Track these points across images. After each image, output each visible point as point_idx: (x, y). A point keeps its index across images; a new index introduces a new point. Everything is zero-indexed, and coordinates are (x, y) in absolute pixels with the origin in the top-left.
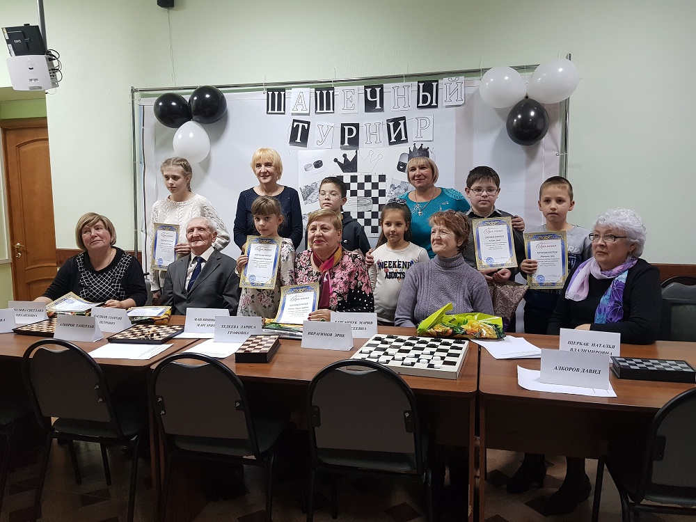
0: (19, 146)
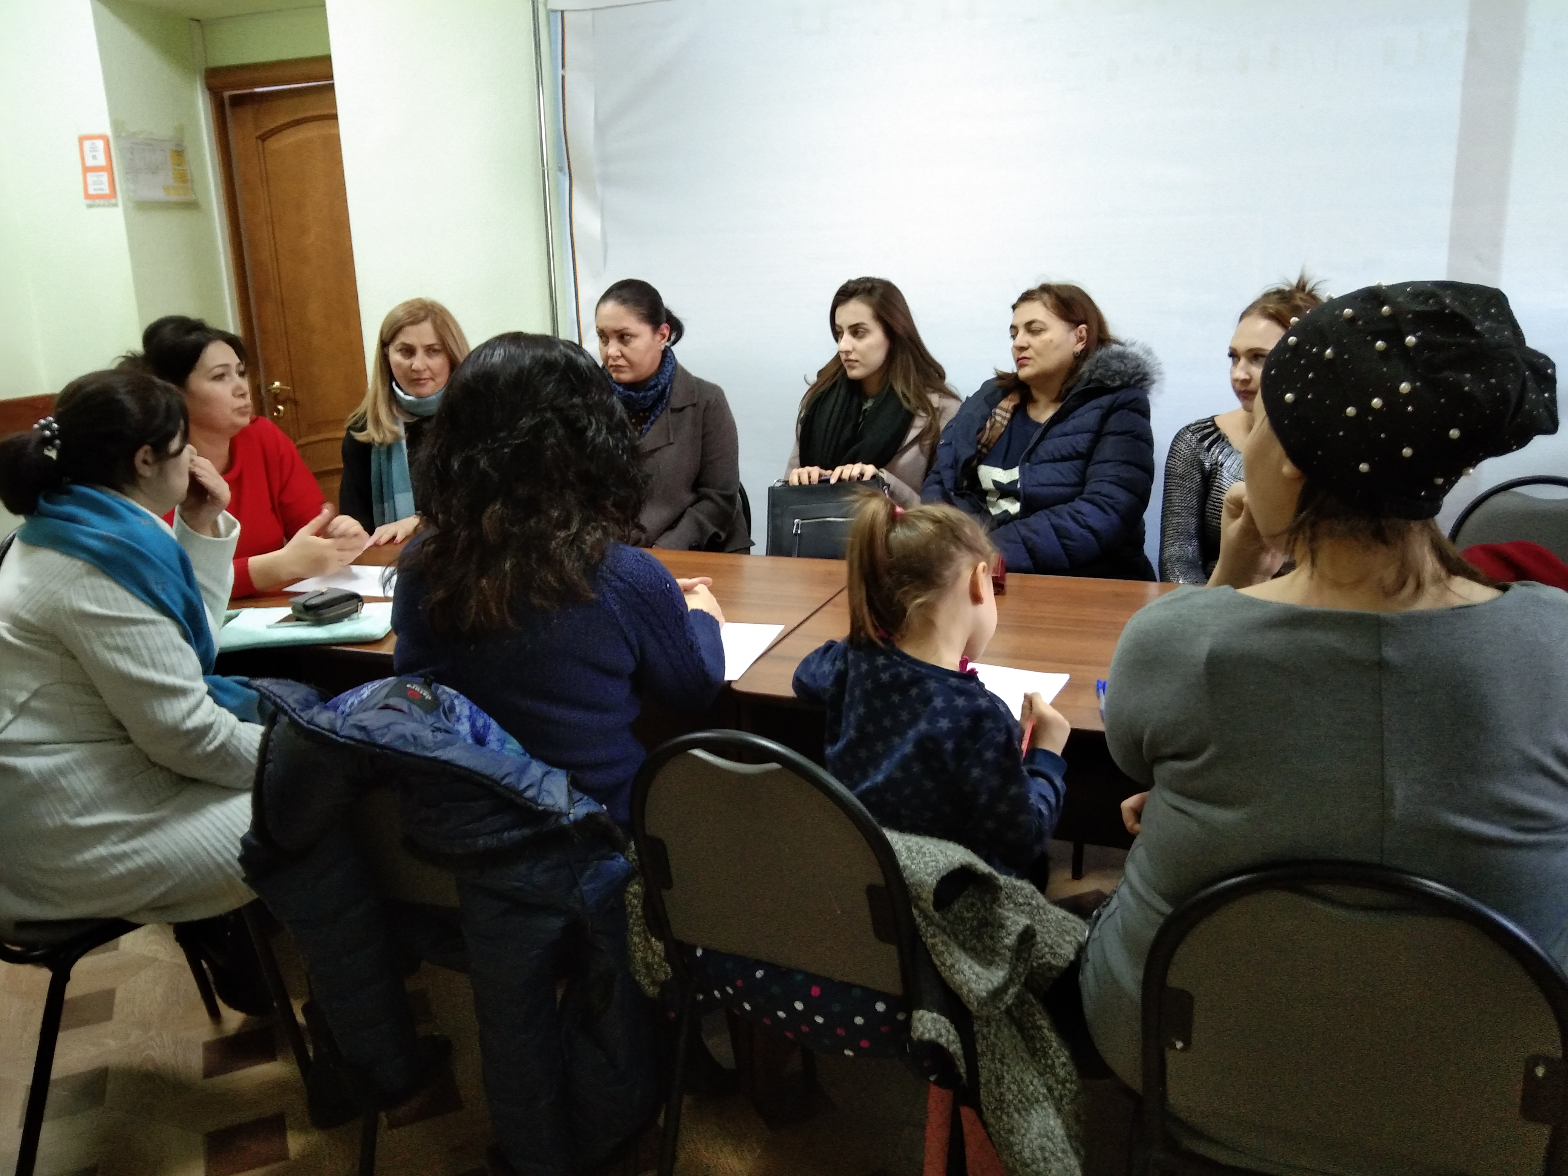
0: (263, 138)
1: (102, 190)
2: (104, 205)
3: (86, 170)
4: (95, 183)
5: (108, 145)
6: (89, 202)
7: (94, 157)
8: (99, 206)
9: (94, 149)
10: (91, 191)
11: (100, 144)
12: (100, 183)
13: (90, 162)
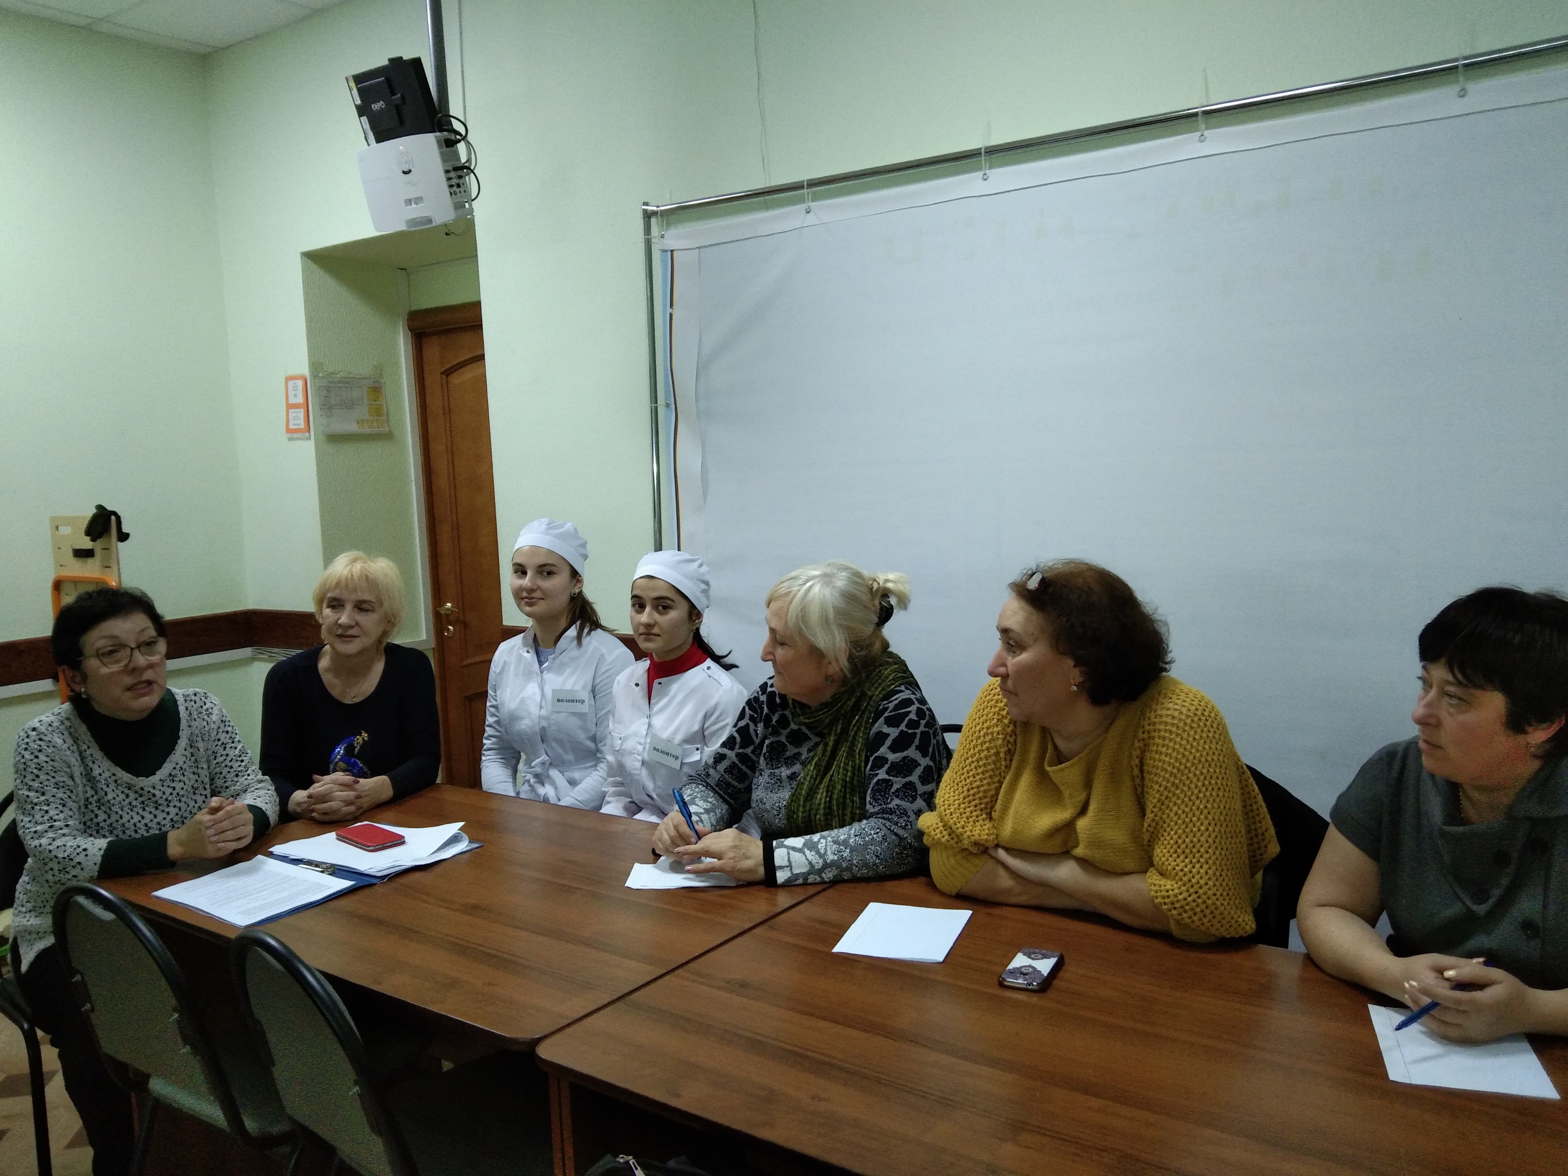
0: (448, 373)
1: (300, 424)
2: (301, 439)
3: (290, 406)
4: (295, 418)
5: (306, 384)
6: (289, 435)
7: (295, 396)
8: (297, 439)
9: (295, 389)
10: (291, 427)
11: (300, 383)
12: (298, 418)
13: (292, 401)
